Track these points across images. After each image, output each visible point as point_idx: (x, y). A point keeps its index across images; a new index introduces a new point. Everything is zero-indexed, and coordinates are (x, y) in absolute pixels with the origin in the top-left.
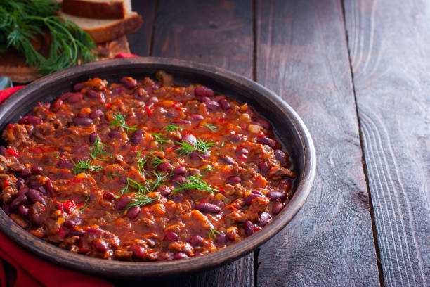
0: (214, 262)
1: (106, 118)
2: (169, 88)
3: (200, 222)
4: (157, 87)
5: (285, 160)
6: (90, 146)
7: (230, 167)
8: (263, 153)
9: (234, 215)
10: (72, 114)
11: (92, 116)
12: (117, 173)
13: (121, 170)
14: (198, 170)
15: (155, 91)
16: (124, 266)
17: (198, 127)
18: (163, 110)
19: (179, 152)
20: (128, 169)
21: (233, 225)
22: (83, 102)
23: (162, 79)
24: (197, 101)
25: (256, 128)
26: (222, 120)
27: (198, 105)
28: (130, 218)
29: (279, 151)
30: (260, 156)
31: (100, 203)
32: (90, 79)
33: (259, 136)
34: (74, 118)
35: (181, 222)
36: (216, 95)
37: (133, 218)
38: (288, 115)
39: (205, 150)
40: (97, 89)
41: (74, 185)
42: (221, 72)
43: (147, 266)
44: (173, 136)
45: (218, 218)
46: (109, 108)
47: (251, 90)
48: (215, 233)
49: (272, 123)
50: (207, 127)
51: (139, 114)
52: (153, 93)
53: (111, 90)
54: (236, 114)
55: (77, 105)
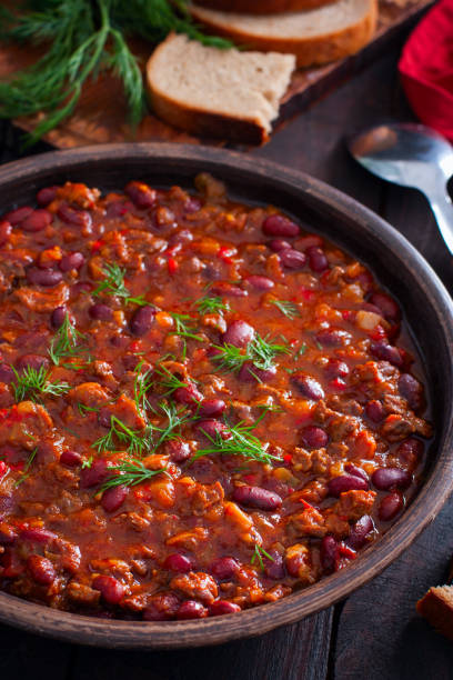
0: (251, 632)
1: (90, 271)
2: (217, 210)
3: (236, 530)
4: (194, 206)
5: (417, 397)
6: (52, 333)
7: (310, 404)
8: (376, 381)
9: (303, 521)
10: (28, 258)
11: (62, 265)
12: (93, 404)
13: (102, 398)
14: (249, 408)
15: (189, 217)
16: (79, 626)
17: (260, 304)
18: (196, 262)
19: (217, 363)
20: (115, 394)
21: (299, 540)
22: (51, 230)
23: (205, 188)
24: (264, 248)
25: (370, 319)
26: (308, 292)
27: (267, 257)
28: (106, 510)
29: (408, 378)
30: (370, 386)
31: (54, 472)
32: (68, 184)
33: (375, 338)
34: (28, 267)
35: (201, 529)
36: (303, 234)
37: (111, 510)
38: (433, 301)
39: (268, 362)
40: (78, 206)
41: (9, 426)
42: (317, 190)
43: (124, 632)
44: (210, 326)
45: (272, 521)
46: (95, 251)
47: (369, 235)
48: (263, 556)
49: (401, 307)
50: (277, 308)
51: (152, 267)
52: (184, 219)
53: (106, 208)
54: (336, 284)
55: (39, 237)
